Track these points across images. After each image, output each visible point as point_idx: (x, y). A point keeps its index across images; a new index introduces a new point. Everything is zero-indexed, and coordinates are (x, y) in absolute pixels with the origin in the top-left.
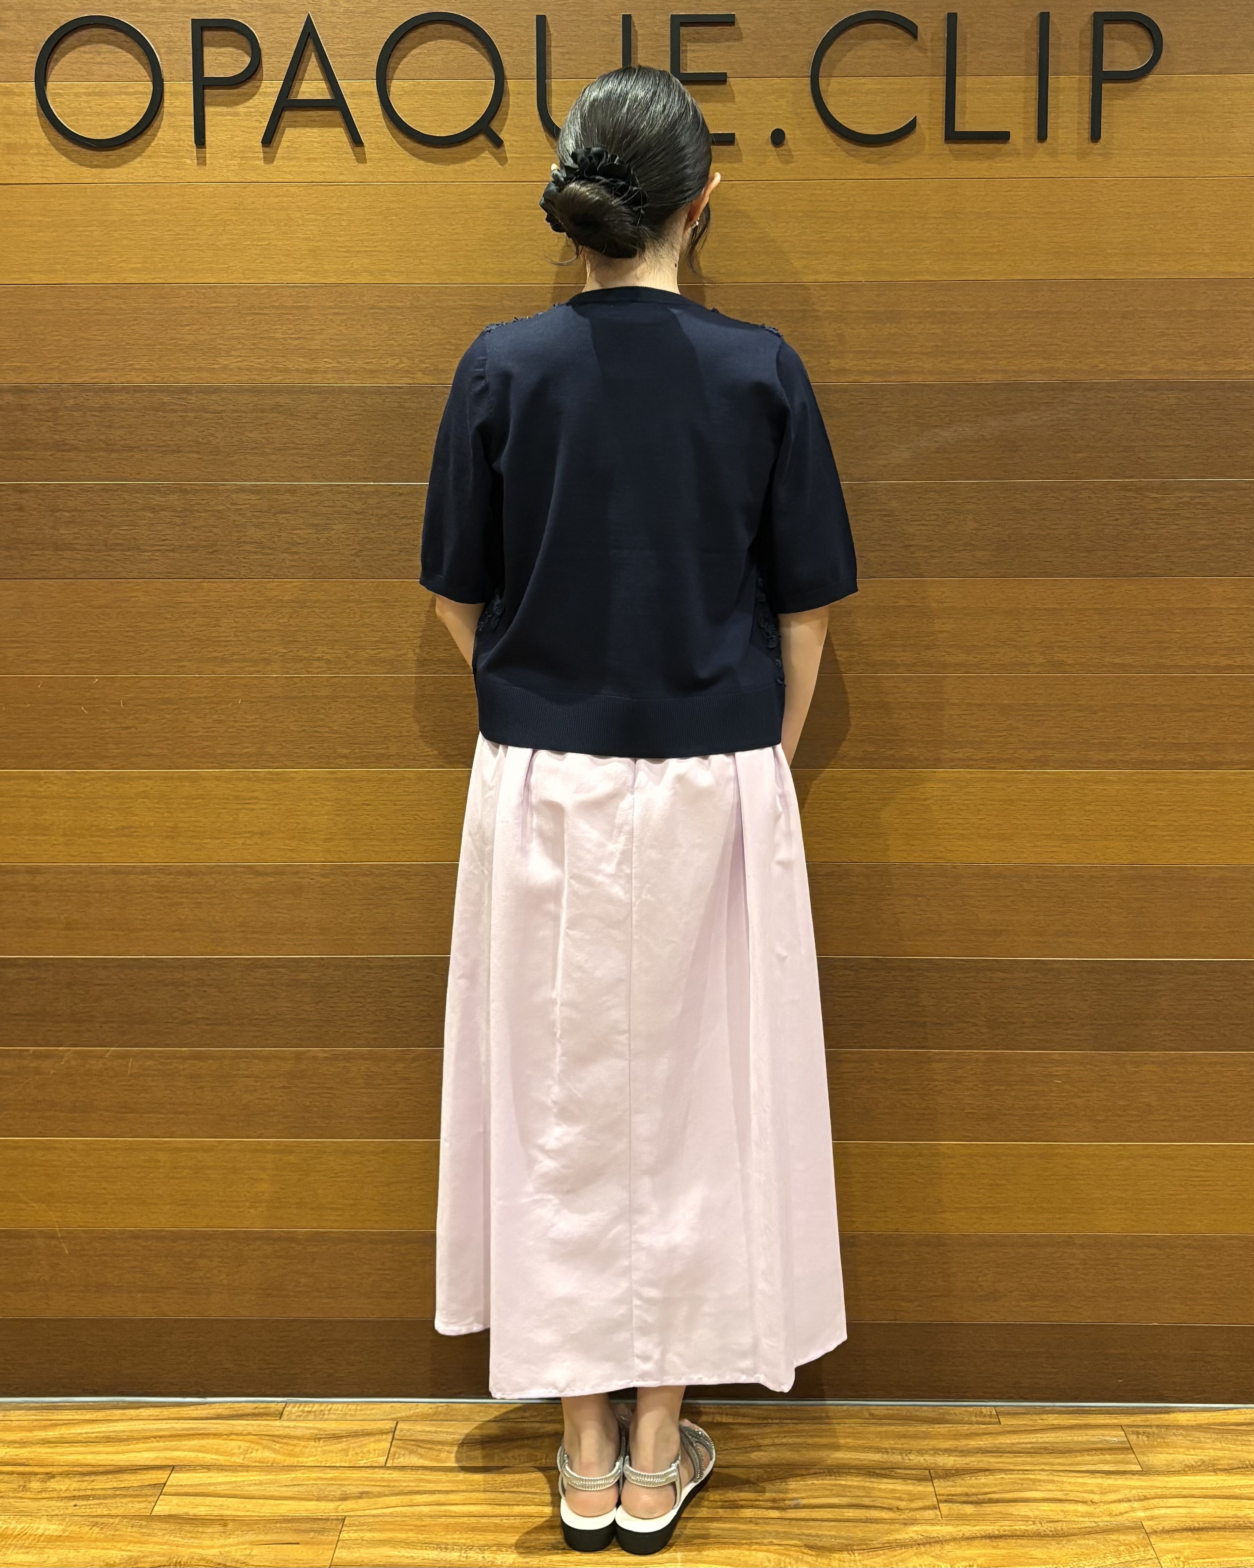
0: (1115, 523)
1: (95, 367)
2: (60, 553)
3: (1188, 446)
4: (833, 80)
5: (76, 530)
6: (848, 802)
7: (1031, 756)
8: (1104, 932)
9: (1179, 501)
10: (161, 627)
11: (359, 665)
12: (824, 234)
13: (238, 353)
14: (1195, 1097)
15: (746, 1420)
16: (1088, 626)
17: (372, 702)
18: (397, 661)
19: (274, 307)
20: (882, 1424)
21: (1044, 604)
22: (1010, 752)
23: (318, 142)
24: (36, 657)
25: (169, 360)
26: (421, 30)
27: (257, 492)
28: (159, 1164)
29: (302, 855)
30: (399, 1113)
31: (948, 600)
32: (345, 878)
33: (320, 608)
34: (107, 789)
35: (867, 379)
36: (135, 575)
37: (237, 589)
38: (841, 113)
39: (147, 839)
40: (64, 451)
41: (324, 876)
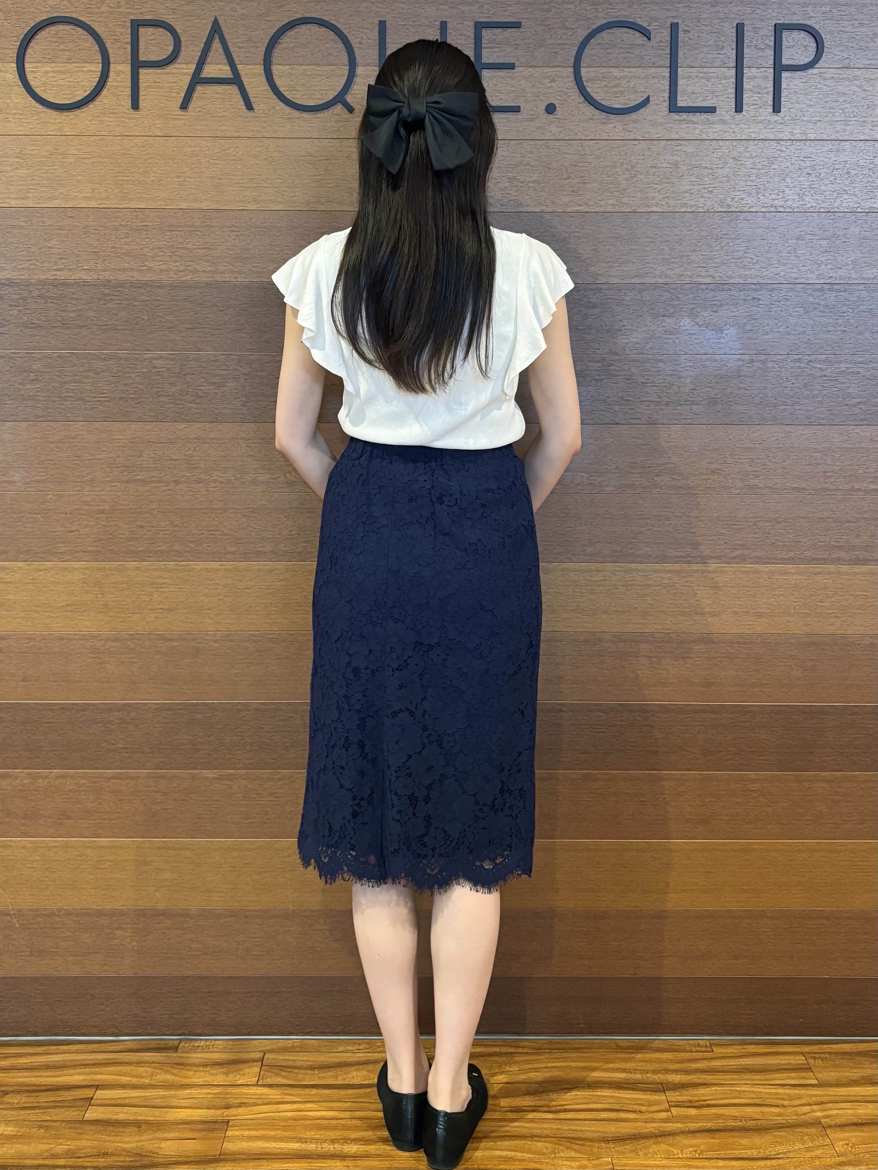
0: (793, 386)
1: (55, 268)
2: (26, 402)
3: (845, 331)
4: (590, 69)
5: (38, 386)
6: (601, 588)
7: (734, 554)
8: (786, 684)
9: (838, 370)
10: (100, 457)
11: (244, 486)
12: (584, 178)
13: (160, 259)
14: (853, 806)
15: (525, 1050)
16: (774, 460)
17: (253, 512)
18: (272, 482)
19: (188, 226)
20: (626, 1053)
21: (742, 444)
22: (719, 551)
23: (220, 108)
24: (5, 479)
25: (109, 263)
26: (296, 30)
27: (173, 360)
28: (89, 858)
29: (200, 626)
30: (268, 819)
31: (672, 440)
32: (232, 644)
33: (216, 444)
34: (56, 576)
35: (615, 281)
36: (81, 419)
37: (155, 429)
38: (597, 93)
39: (86, 614)
40: (31, 328)
41: (216, 641)
